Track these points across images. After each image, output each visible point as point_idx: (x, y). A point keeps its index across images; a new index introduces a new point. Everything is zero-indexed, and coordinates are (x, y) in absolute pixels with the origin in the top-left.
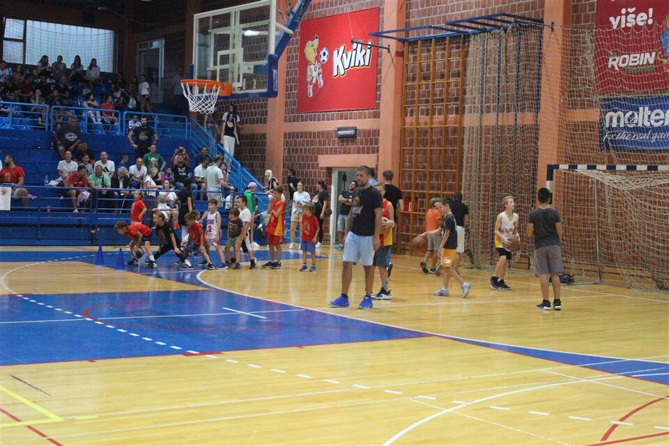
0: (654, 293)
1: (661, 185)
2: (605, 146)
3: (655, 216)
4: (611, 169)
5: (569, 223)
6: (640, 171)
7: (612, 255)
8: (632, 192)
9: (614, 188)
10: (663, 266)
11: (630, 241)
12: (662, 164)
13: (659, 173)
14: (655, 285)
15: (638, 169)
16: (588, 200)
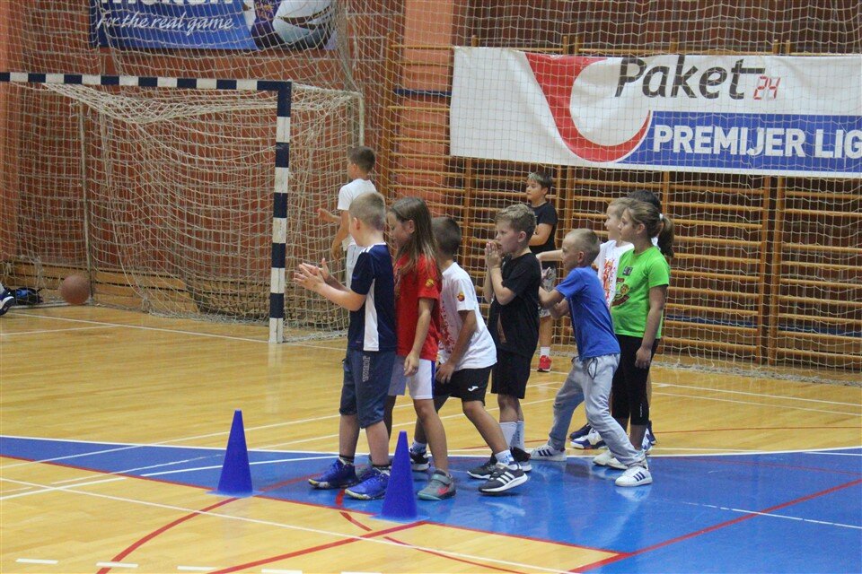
0: (192, 321)
1: (202, 117)
2: (99, 38)
3: (193, 175)
4: (110, 82)
5: (30, 189)
6: (165, 89)
7: (113, 249)
8: (150, 128)
9: (116, 121)
10: (208, 270)
11: (147, 221)
12: (204, 76)
13: (199, 93)
14: (193, 305)
15: (159, 85)
16: (67, 144)
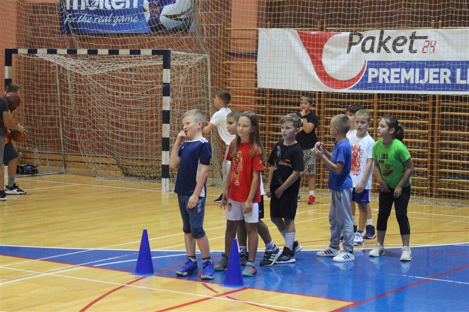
0: (120, 181)
1: (123, 70)
2: (65, 29)
3: (118, 101)
4: (72, 52)
5: (30, 111)
6: (102, 55)
7: (76, 143)
8: (94, 77)
9: (76, 73)
10: (128, 153)
11: (94, 127)
12: (123, 48)
13: (120, 57)
14: (120, 172)
15: (99, 53)
16: (50, 86)
